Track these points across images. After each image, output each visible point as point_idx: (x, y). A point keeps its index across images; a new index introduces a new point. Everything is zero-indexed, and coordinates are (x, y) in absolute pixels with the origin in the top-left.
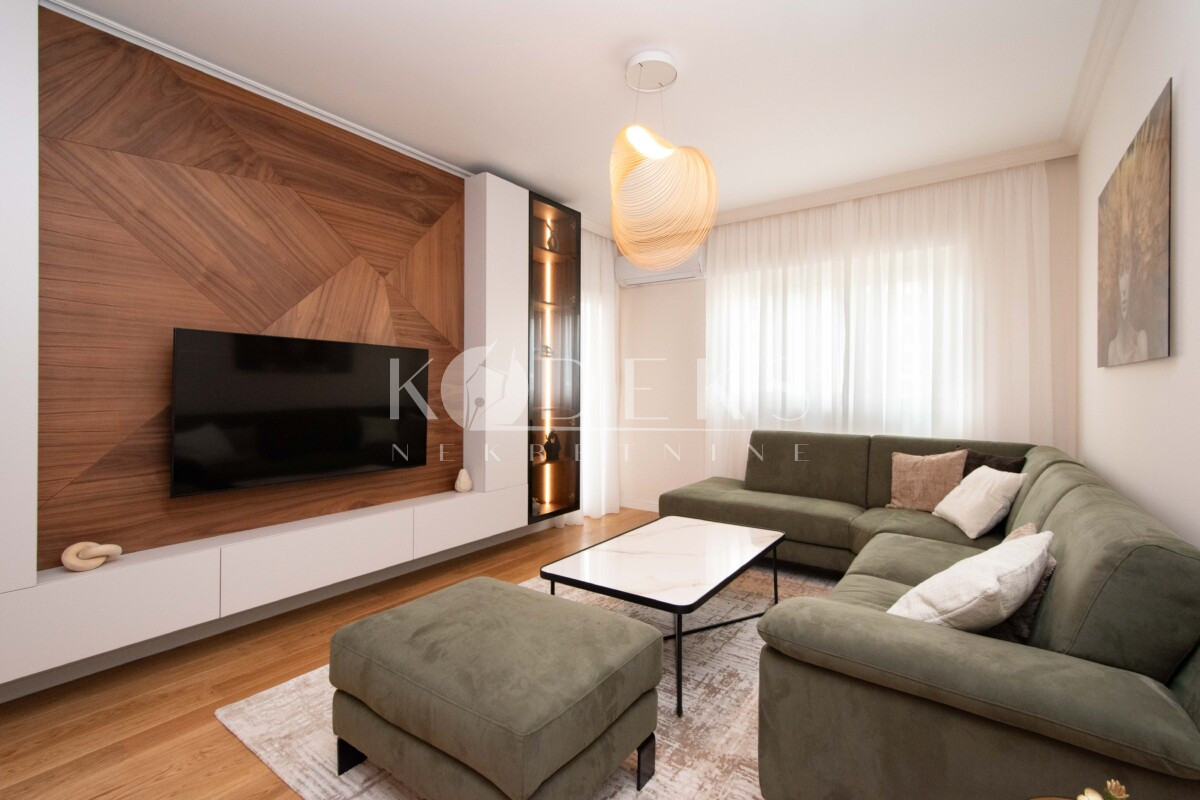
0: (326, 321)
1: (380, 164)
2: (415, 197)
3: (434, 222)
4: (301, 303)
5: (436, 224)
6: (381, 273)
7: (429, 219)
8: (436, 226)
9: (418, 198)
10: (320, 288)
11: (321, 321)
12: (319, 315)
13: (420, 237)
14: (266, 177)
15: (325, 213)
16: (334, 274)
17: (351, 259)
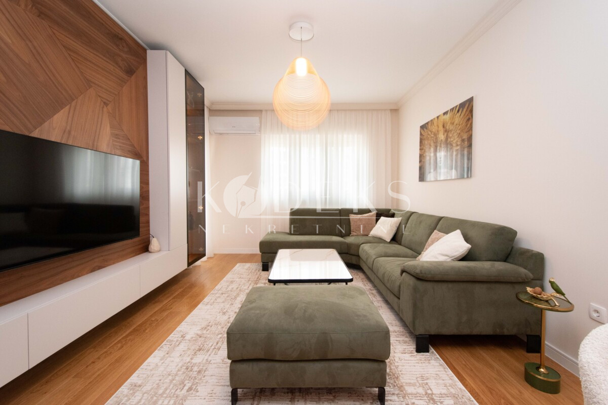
0: (73, 133)
1: (102, 24)
2: (122, 54)
3: (132, 75)
4: (56, 117)
5: (134, 76)
6: (104, 103)
7: (130, 72)
8: (133, 77)
9: (124, 56)
10: (68, 107)
11: (70, 132)
12: (68, 128)
13: (126, 83)
14: (26, 6)
15: (70, 50)
16: (77, 98)
17: (88, 90)
